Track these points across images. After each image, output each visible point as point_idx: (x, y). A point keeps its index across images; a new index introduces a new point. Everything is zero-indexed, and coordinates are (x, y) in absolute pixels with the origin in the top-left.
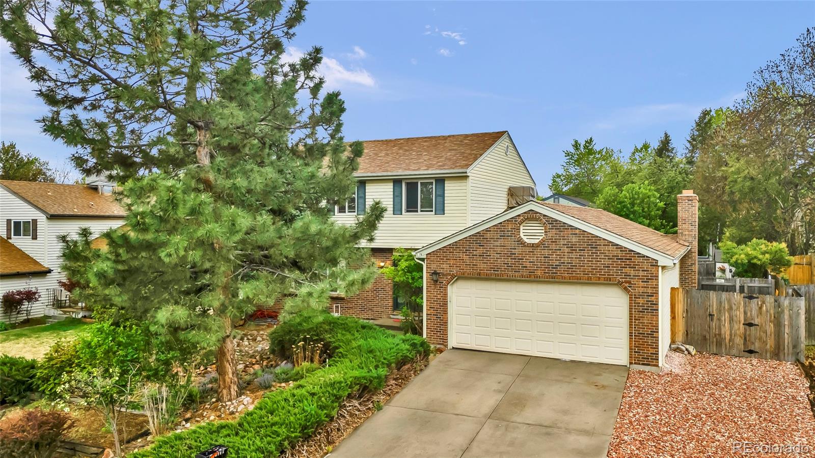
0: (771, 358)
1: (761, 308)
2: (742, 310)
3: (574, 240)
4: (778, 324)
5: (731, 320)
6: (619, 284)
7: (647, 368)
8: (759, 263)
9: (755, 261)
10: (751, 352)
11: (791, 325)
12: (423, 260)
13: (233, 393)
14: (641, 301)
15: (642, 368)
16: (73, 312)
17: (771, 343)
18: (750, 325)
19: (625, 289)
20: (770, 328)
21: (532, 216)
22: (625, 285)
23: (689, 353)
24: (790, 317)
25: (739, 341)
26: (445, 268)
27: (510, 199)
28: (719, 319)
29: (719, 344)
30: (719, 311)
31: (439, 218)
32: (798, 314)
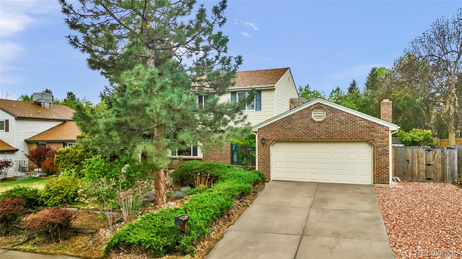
0: (440, 182)
1: (434, 156)
2: (424, 157)
3: (343, 118)
4: (443, 164)
5: (419, 163)
6: (367, 141)
7: (383, 185)
8: (418, 140)
9: (416, 140)
10: (429, 179)
11: (450, 164)
12: (256, 132)
13: (165, 200)
14: (380, 149)
15: (380, 185)
16: (33, 174)
17: (439, 174)
18: (429, 165)
19: (371, 143)
20: (439, 166)
21: (319, 106)
22: (369, 142)
23: (398, 181)
24: (450, 159)
25: (423, 174)
26: (269, 136)
27: (291, 105)
28: (412, 163)
29: (412, 176)
30: (412, 158)
31: (258, 113)
32: (454, 158)
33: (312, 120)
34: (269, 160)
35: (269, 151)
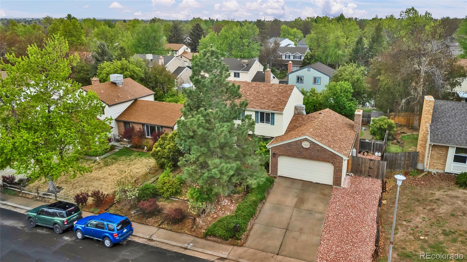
0: (375, 178)
1: (374, 163)
2: (369, 164)
3: (319, 148)
4: (378, 169)
5: (365, 167)
6: (332, 163)
7: (338, 187)
10: (370, 176)
11: (382, 169)
12: (270, 149)
14: (337, 168)
15: (336, 187)
17: (376, 173)
18: (370, 168)
19: (333, 165)
20: (376, 170)
21: (306, 140)
22: (333, 163)
23: (352, 176)
24: (382, 166)
25: (367, 173)
26: (277, 152)
27: (295, 111)
28: (362, 166)
29: (361, 173)
30: (362, 164)
31: (272, 126)
32: (384, 166)
33: (302, 147)
34: (277, 165)
35: (277, 160)
